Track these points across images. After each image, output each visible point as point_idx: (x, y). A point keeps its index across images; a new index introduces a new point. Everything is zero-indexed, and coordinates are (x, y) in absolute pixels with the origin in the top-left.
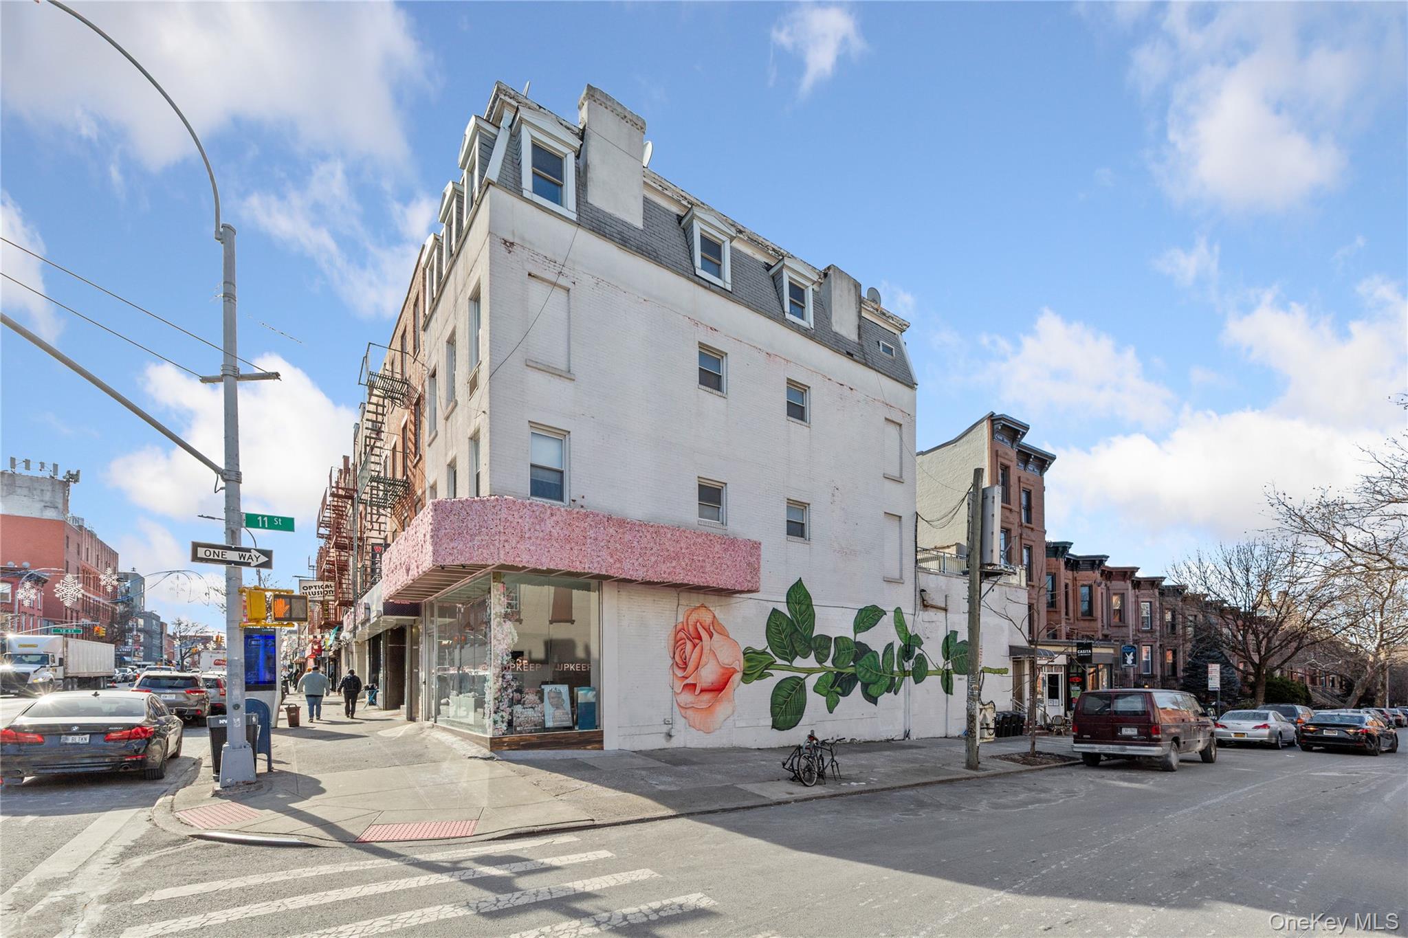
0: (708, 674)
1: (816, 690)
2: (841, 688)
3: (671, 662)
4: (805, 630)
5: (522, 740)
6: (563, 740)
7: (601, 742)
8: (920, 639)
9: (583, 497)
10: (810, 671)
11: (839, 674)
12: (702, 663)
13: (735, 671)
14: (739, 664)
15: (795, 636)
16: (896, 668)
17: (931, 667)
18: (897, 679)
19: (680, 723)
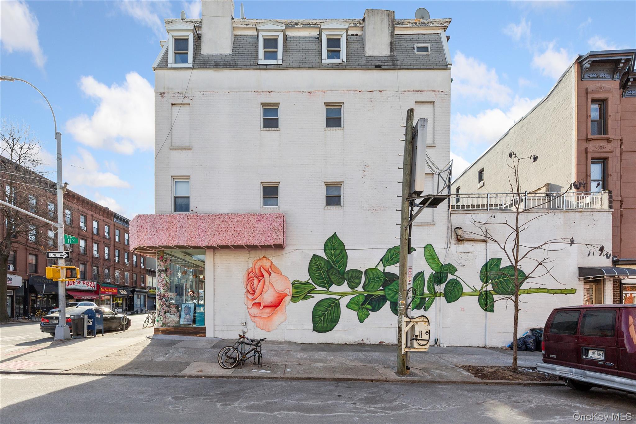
0: (269, 297)
1: (348, 306)
2: (371, 305)
3: (245, 290)
4: (339, 267)
5: (167, 330)
6: (186, 331)
7: (205, 333)
8: (454, 267)
9: (197, 208)
10: (343, 294)
11: (367, 297)
12: (264, 291)
13: (286, 295)
14: (290, 291)
15: (331, 271)
16: (426, 290)
17: (466, 289)
18: (427, 299)
19: (251, 325)
